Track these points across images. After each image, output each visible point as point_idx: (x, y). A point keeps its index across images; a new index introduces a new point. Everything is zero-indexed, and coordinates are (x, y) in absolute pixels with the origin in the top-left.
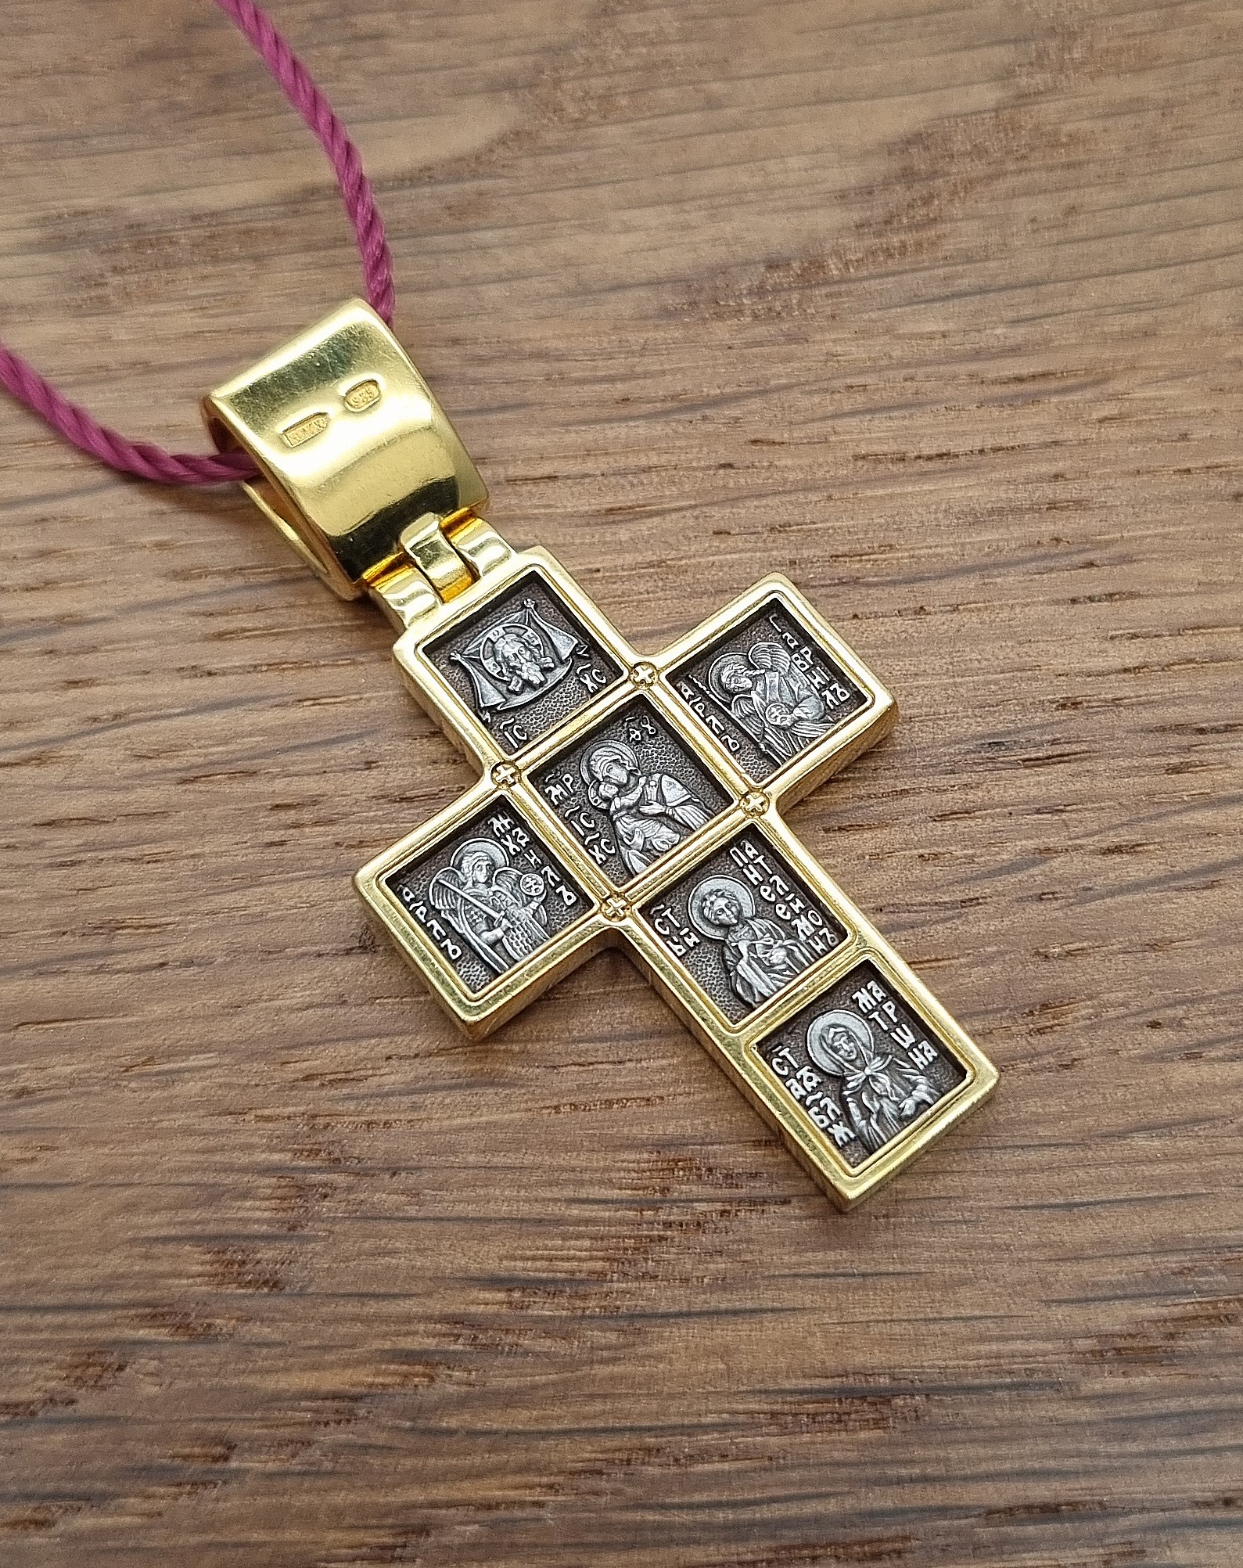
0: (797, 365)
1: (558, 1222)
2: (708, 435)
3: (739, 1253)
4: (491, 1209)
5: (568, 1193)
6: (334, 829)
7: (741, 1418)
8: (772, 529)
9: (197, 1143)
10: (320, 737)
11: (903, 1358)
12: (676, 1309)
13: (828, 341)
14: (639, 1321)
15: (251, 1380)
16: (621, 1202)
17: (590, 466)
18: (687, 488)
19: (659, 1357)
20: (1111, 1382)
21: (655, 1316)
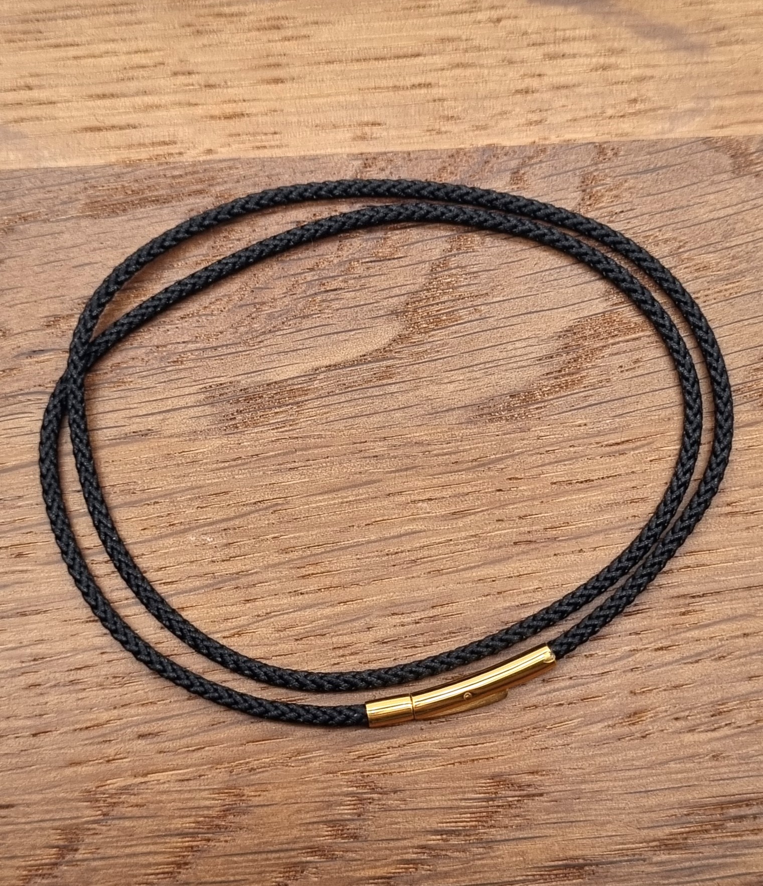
0: (525, 442)
1: (458, 808)
2: (491, 477)
3: (525, 816)
4: (432, 805)
5: (460, 796)
6: (358, 657)
7: (530, 877)
8: (520, 518)
9: (321, 785)
10: (349, 619)
11: (587, 852)
12: (503, 838)
13: (538, 430)
14: (489, 844)
15: (351, 874)
16: (479, 799)
17: (444, 494)
18: (484, 501)
19: (497, 857)
20: (664, 857)
21: (496, 841)
